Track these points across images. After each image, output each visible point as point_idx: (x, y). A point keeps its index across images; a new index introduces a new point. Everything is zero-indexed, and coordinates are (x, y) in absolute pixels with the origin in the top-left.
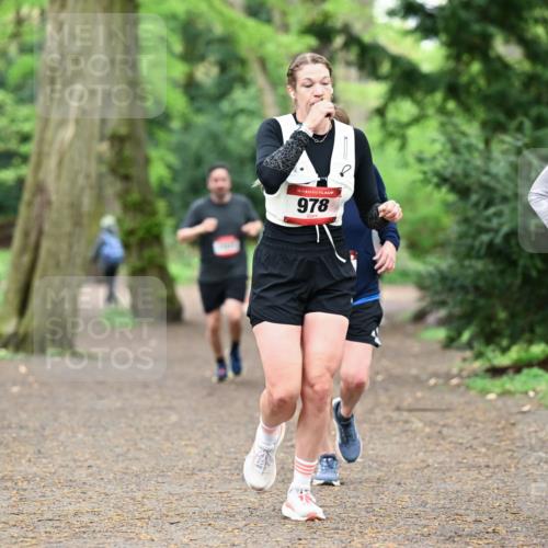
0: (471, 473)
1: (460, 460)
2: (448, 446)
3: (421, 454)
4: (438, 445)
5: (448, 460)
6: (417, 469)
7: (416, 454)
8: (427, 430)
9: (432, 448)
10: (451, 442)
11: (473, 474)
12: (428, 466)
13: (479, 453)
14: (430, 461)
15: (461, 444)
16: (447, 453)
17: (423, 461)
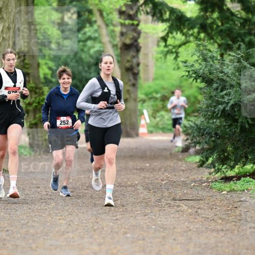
0: (213, 234)
1: (207, 226)
2: (201, 219)
3: (186, 224)
4: (195, 219)
5: (201, 227)
6: (184, 232)
7: (184, 224)
8: (190, 211)
9: (192, 220)
10: (202, 217)
11: (215, 234)
12: (190, 230)
13: (218, 223)
14: (191, 228)
15: (208, 218)
16: (200, 223)
17: (188, 227)
